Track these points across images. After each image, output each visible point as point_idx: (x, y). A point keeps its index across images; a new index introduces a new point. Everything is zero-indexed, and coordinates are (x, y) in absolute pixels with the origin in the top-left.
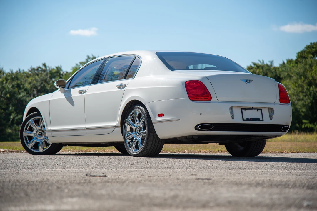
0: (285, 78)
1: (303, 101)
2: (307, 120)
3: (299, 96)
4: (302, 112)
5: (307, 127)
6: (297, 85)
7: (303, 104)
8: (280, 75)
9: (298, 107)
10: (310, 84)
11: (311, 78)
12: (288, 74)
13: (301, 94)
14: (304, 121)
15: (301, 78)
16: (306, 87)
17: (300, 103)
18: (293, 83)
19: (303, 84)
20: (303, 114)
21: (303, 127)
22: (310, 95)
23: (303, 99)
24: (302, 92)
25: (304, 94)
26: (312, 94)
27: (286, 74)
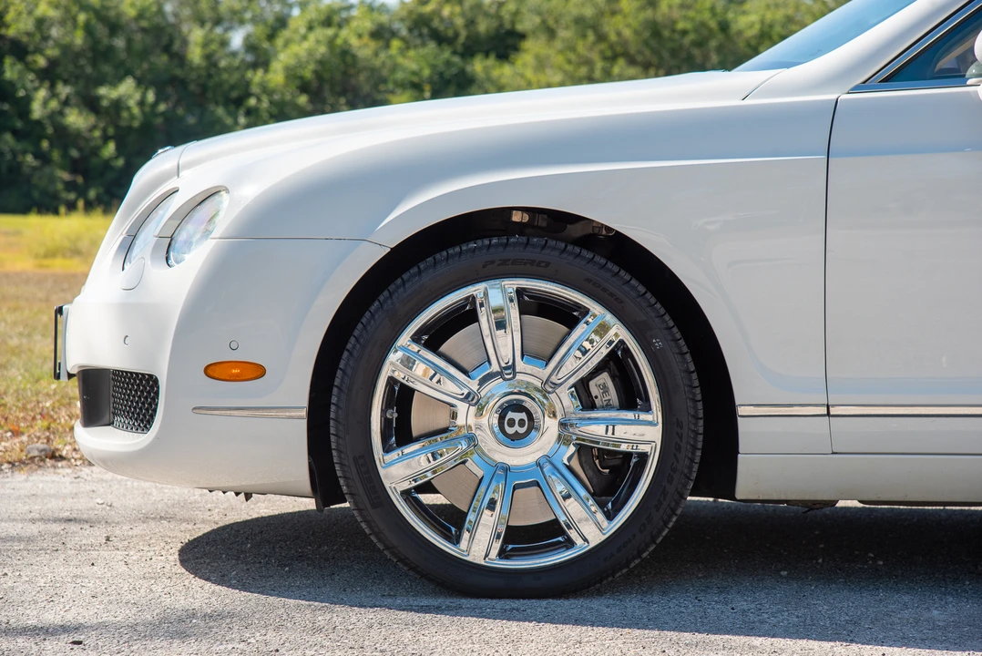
0: (534, 33)
6: (572, 56)
8: (513, 23)
10: (612, 55)
11: (614, 38)
12: (544, 22)
15: (584, 36)
18: (561, 52)
19: (590, 55)
27: (538, 20)
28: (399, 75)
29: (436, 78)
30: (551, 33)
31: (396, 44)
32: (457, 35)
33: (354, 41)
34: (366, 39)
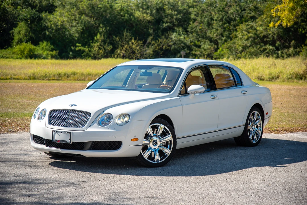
0: (59, 6)
1: (76, 28)
2: (79, 43)
3: (72, 23)
4: (76, 37)
5: (80, 49)
6: (70, 13)
7: (76, 30)
8: (53, 3)
9: (71, 32)
10: (81, 13)
11: (81, 9)
12: (62, 3)
13: (74, 21)
14: (77, 44)
15: (73, 8)
16: (78, 16)
17: (74, 29)
18: (67, 12)
19: (75, 13)
20: (76, 39)
21: (77, 49)
22: (82, 23)
23: (75, 26)
24: (75, 20)
25: (77, 22)
26: (83, 22)
27: (60, 3)
28: (21, 17)
29: (31, 18)
30: (64, 6)
31: (19, 7)
32: (37, 6)
33: (6, 6)
34: (10, 6)
